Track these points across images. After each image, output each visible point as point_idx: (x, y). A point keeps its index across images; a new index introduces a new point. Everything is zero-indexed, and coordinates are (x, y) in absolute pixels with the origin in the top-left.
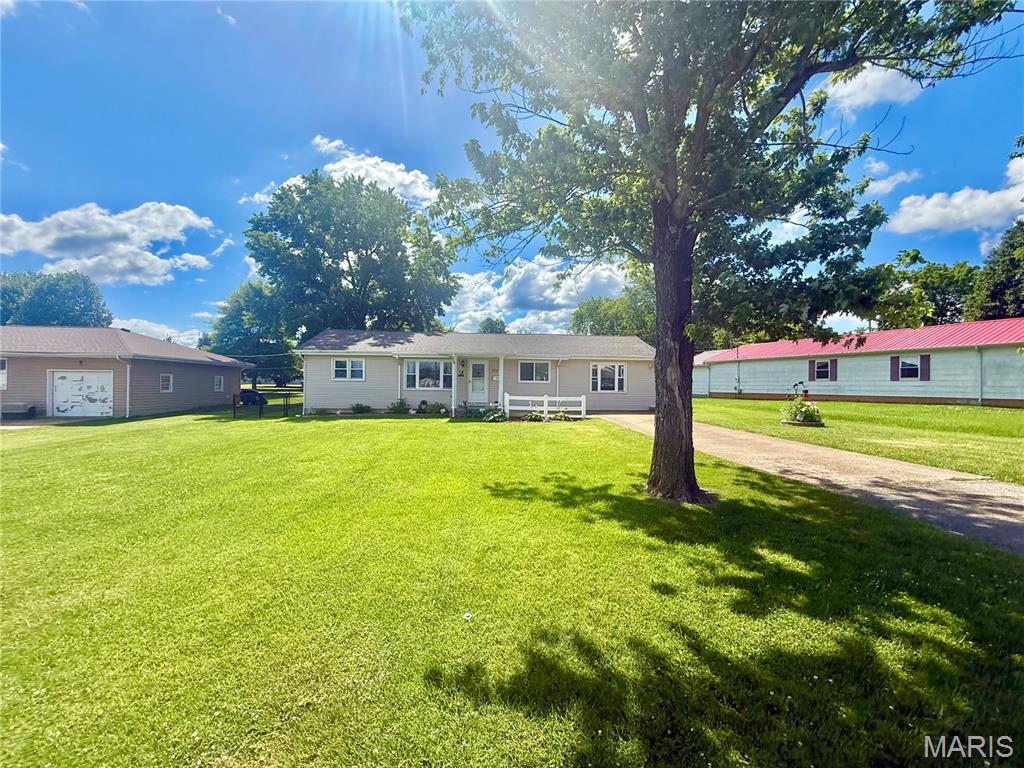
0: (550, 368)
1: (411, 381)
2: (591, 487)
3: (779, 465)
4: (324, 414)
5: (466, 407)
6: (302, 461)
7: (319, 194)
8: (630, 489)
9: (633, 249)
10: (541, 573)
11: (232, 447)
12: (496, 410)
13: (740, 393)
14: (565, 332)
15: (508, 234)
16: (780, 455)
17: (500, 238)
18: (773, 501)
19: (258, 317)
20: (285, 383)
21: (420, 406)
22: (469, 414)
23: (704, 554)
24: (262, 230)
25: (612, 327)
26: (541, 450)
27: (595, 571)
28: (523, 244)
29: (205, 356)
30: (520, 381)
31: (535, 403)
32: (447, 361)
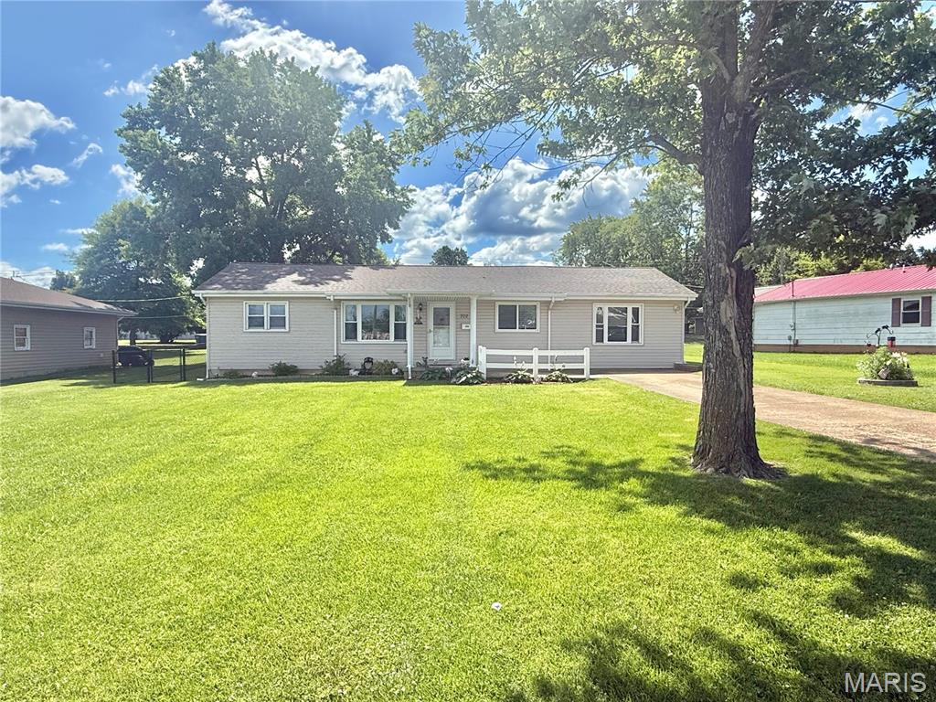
0: (538, 311)
1: (351, 332)
2: (617, 462)
3: (862, 433)
4: (236, 377)
5: (426, 366)
6: (225, 435)
7: (219, 76)
8: (669, 464)
9: (668, 145)
10: (575, 560)
11: (127, 419)
12: (467, 370)
13: (796, 345)
14: (551, 264)
15: (491, 127)
16: (861, 422)
17: (480, 133)
18: (863, 476)
19: (137, 247)
20: (172, 337)
21: (363, 365)
22: (431, 374)
23: (782, 537)
24: (141, 128)
25: (617, 256)
26: (539, 418)
27: (645, 557)
28: (522, 139)
29: (67, 300)
30: (497, 330)
31: (521, 359)
32: (398, 304)
